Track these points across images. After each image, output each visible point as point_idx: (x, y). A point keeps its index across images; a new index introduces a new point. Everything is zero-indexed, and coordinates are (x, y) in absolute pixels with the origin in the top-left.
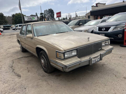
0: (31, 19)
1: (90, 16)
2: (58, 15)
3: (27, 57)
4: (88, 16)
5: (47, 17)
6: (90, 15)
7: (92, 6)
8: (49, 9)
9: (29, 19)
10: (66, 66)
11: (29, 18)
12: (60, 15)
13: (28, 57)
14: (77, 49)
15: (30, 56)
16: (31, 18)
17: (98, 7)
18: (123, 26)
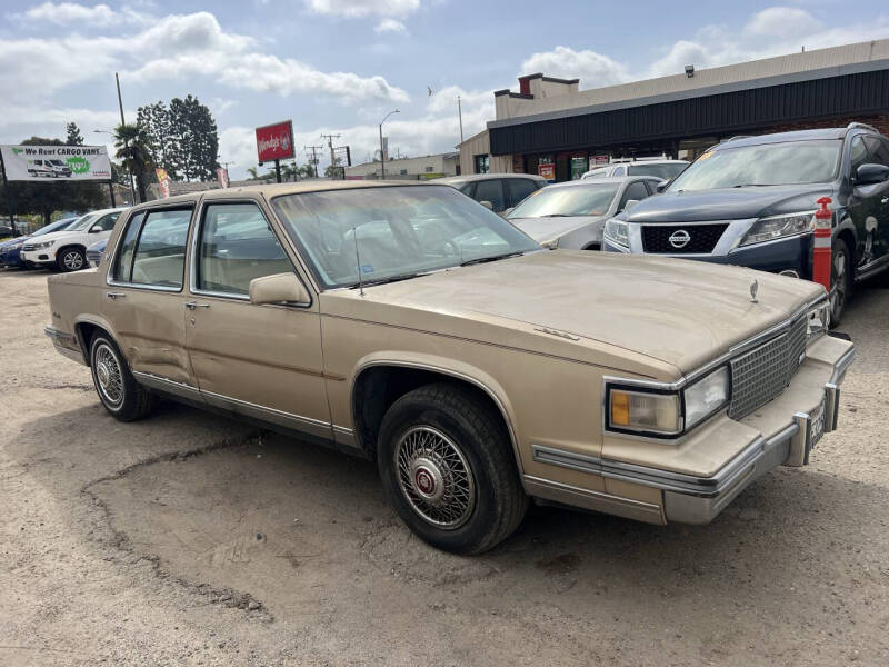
0: (59, 169)
1: (485, 156)
2: (273, 144)
3: (189, 454)
4: (477, 158)
5: (160, 154)
6: (486, 149)
7: (497, 94)
8: (176, 102)
9: (43, 168)
10: (714, 483)
11: (40, 163)
12: (285, 147)
13: (198, 453)
14: (727, 363)
15: (211, 449)
16: (56, 163)
17: (532, 97)
18: (799, 219)
